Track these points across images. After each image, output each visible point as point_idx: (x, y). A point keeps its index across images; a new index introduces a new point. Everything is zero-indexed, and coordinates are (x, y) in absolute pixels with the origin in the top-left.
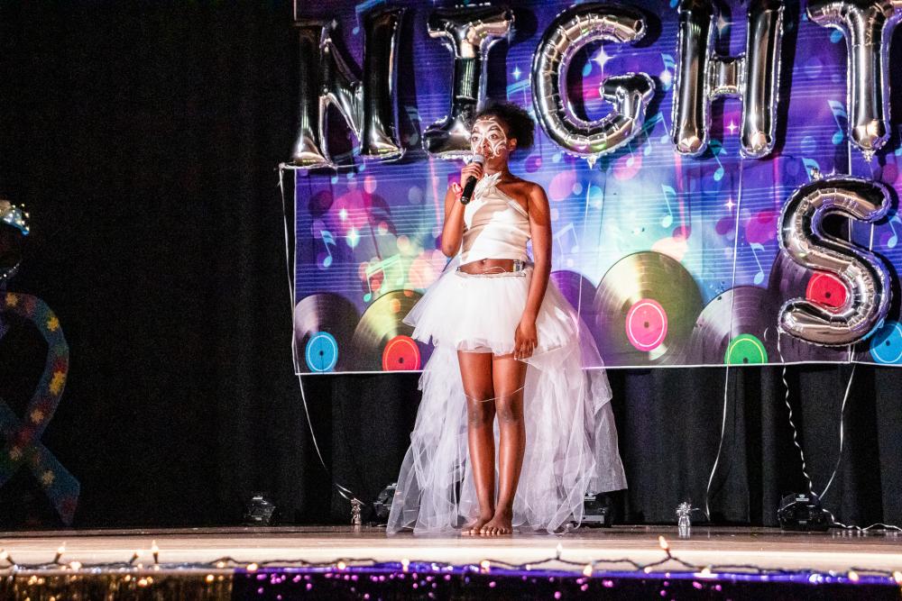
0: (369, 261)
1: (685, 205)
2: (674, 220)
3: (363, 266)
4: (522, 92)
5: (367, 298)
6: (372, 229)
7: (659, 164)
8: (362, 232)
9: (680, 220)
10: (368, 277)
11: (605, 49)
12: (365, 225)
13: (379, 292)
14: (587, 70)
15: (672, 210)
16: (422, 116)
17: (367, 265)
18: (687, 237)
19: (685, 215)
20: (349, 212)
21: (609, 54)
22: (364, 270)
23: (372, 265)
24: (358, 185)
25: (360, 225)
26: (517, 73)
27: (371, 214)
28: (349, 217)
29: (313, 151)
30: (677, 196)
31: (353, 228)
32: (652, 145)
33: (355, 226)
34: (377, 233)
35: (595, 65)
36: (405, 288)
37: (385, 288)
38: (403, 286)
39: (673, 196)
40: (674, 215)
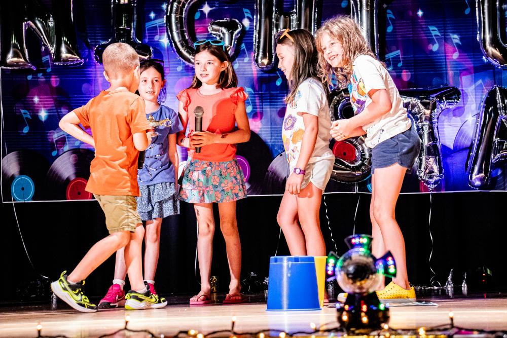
0: (55, 130)
1: (259, 100)
2: (253, 108)
3: (50, 133)
4: (156, 27)
5: (54, 153)
6: (57, 109)
7: (243, 74)
8: (49, 111)
9: (256, 108)
10: (54, 140)
11: (208, 4)
12: (53, 107)
13: (62, 150)
14: (197, 16)
15: (252, 103)
16: (90, 39)
17: (54, 133)
18: (261, 118)
19: (260, 105)
20: (40, 98)
21: (211, 7)
22: (52, 136)
23: (57, 133)
24: (46, 81)
25: (48, 107)
26: (152, 15)
27: (55, 100)
28: (40, 101)
29: (18, 57)
30: (255, 94)
31: (43, 109)
32: (239, 63)
33: (44, 107)
34: (61, 112)
35: (202, 13)
36: (81, 147)
37: (66, 148)
38: (79, 146)
39: (252, 94)
40: (253, 105)
